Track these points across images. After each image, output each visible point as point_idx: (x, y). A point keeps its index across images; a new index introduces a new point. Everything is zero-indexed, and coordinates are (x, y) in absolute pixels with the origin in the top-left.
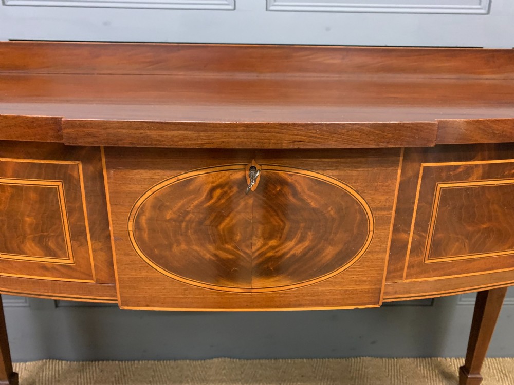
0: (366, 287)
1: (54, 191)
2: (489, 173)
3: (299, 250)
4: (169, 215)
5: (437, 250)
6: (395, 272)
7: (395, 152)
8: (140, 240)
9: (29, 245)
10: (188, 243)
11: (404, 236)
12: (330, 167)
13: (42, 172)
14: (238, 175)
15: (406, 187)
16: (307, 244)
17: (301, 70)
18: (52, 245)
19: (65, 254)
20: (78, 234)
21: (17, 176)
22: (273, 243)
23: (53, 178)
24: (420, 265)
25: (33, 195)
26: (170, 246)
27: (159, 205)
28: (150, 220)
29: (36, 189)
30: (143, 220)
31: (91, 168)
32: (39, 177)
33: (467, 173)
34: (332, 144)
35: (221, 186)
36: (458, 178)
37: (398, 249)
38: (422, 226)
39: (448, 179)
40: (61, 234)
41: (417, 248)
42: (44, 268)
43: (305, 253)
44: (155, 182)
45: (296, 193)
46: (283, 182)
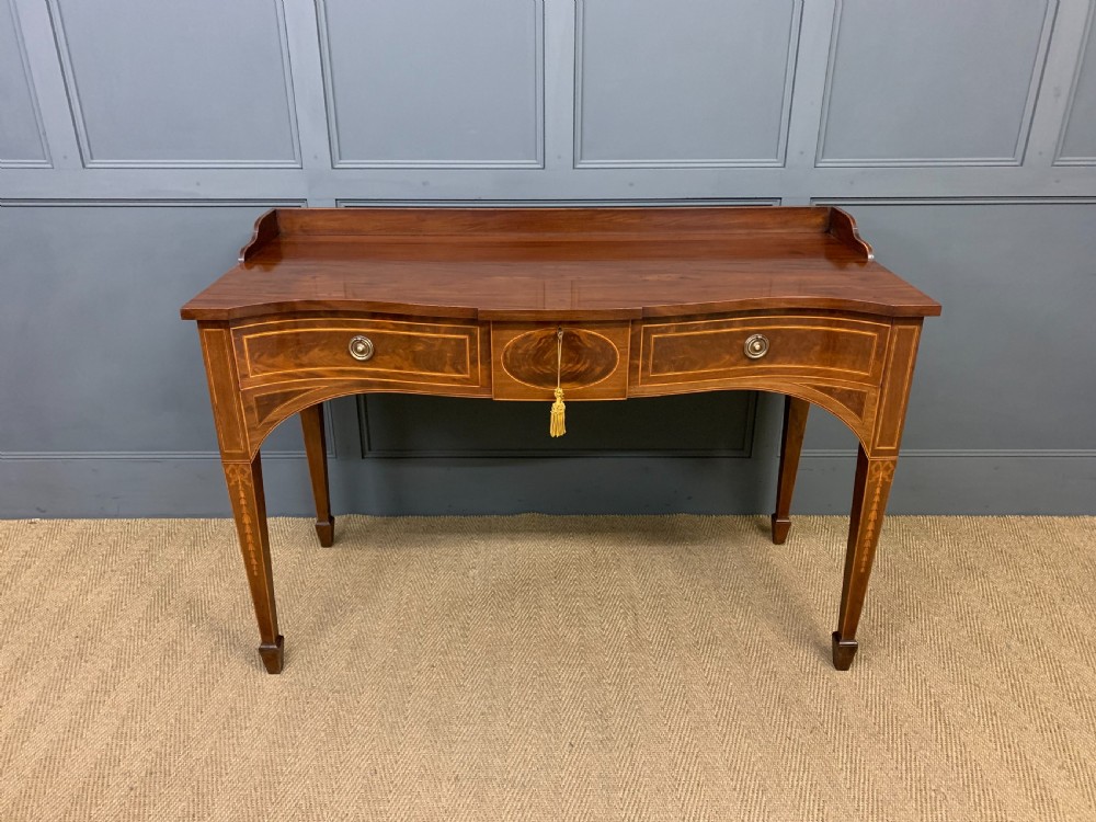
0: (618, 388)
1: (464, 340)
2: (679, 329)
3: (583, 369)
4: (520, 351)
5: (656, 369)
6: (633, 382)
7: (628, 321)
8: (506, 364)
9: (447, 368)
10: (529, 365)
11: (636, 362)
12: (598, 328)
13: (459, 331)
14: (553, 332)
15: (635, 338)
16: (587, 365)
17: (604, 229)
18: (459, 367)
19: (466, 373)
20: (473, 362)
21: (446, 333)
22: (570, 365)
23: (464, 334)
24: (648, 377)
25: (453, 343)
26: (520, 367)
27: (516, 346)
28: (511, 354)
29: (455, 339)
30: (508, 353)
31: (483, 329)
32: (457, 334)
33: (666, 330)
35: (545, 337)
36: (662, 332)
37: (633, 369)
38: (646, 357)
39: (657, 333)
40: (465, 362)
41: (645, 368)
43: (586, 370)
44: (516, 335)
45: (580, 340)
46: (575, 335)
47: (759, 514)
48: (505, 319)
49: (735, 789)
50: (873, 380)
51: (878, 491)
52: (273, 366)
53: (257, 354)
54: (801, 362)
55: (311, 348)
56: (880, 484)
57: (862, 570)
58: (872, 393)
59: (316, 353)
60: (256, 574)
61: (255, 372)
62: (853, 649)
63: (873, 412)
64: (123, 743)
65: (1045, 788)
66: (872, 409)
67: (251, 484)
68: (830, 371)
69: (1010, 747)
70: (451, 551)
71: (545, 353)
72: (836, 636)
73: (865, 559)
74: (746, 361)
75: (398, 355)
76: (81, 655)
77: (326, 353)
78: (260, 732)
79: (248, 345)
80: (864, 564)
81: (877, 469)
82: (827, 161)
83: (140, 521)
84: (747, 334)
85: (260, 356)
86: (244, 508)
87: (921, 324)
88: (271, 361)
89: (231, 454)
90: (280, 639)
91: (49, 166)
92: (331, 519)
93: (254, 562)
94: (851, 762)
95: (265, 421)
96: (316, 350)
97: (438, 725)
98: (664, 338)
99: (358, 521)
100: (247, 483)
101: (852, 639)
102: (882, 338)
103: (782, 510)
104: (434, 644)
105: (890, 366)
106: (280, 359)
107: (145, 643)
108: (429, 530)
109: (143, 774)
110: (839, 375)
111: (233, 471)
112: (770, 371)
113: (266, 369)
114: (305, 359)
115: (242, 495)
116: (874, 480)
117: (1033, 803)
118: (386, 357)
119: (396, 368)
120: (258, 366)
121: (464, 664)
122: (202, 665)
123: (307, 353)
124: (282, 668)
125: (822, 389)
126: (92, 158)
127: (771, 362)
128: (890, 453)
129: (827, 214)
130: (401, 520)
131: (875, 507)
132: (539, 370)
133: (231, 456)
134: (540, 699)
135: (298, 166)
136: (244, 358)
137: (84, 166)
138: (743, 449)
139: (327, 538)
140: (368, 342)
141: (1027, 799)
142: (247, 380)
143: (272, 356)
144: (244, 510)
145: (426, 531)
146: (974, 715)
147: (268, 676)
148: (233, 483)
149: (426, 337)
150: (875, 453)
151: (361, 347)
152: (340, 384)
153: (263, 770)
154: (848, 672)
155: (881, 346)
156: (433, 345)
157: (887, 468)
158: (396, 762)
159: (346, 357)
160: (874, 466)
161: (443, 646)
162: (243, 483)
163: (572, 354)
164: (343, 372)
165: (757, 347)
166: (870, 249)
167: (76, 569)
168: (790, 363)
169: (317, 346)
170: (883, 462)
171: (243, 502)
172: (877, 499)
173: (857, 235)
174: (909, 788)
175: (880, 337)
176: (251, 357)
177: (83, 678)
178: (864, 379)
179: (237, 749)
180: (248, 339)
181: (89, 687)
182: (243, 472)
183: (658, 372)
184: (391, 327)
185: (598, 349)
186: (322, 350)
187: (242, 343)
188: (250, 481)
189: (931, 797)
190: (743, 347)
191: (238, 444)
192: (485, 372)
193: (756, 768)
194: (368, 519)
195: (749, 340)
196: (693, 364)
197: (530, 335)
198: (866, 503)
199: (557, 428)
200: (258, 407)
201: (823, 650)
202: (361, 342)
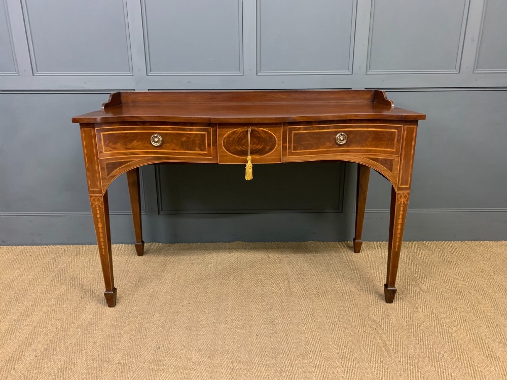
0: (277, 157)
1: (205, 134)
2: (305, 129)
3: (260, 147)
4: (231, 139)
5: (294, 149)
6: (284, 155)
7: (280, 124)
8: (224, 146)
9: (197, 148)
10: (235, 146)
11: (286, 144)
12: (266, 127)
13: (202, 130)
14: (246, 129)
15: (285, 133)
16: (262, 146)
18: (202, 148)
19: (205, 151)
20: (209, 145)
21: (196, 131)
22: (254, 146)
23: (205, 131)
24: (291, 152)
25: (200, 136)
26: (231, 147)
27: (229, 137)
28: (227, 141)
29: (200, 134)
30: (225, 140)
31: (214, 129)
32: (201, 131)
33: (299, 129)
34: (265, 122)
35: (242, 132)
36: (297, 130)
37: (284, 148)
38: (290, 142)
39: (295, 130)
40: (205, 145)
41: (290, 148)
42: (200, 154)
43: (262, 148)
44: (228, 131)
45: (259, 134)
46: (256, 131)
47: (347, 241)
48: (224, 122)
49: (338, 353)
50: (396, 153)
51: (402, 208)
52: (115, 149)
53: (107, 142)
54: (363, 146)
55: (133, 140)
56: (402, 205)
57: (397, 250)
58: (396, 159)
59: (135, 143)
60: (104, 253)
61: (106, 151)
62: (394, 291)
63: (397, 169)
64: (34, 337)
65: (492, 352)
66: (397, 167)
67: (103, 207)
68: (376, 150)
69: (474, 334)
70: (200, 257)
71: (242, 140)
72: (386, 286)
73: (397, 244)
74: (337, 146)
75: (174, 143)
76: (16, 300)
77: (140, 143)
78: (102, 331)
79: (103, 137)
80: (397, 246)
81: (401, 197)
82: (371, 72)
83: (51, 246)
84: (337, 133)
85: (109, 143)
86: (99, 219)
87: (417, 125)
88: (114, 146)
89: (94, 191)
90: (115, 290)
91: (17, 75)
92: (143, 242)
93: (103, 247)
94: (396, 341)
95: (110, 175)
96: (135, 141)
97: (191, 328)
98: (298, 133)
99: (156, 245)
100: (101, 206)
101: (394, 286)
102: (400, 132)
103: (358, 236)
104: (191, 294)
105: (404, 146)
106: (119, 145)
107: (48, 295)
108: (190, 249)
109: (43, 350)
110: (380, 152)
111: (94, 200)
112: (348, 151)
113: (112, 149)
114: (130, 146)
115: (98, 212)
116: (399, 203)
117: (487, 357)
118: (168, 145)
119: (173, 150)
120: (108, 148)
121: (205, 302)
122: (76, 304)
123: (131, 143)
124: (115, 305)
125: (373, 159)
126: (37, 71)
127: (348, 147)
128: (406, 189)
129: (372, 93)
130: (177, 245)
131: (401, 216)
132: (239, 148)
133: (94, 192)
134: (242, 316)
135: (131, 74)
136: (101, 143)
137: (33, 75)
138: (338, 209)
139: (140, 252)
140: (160, 137)
141: (484, 356)
142: (102, 154)
143: (115, 143)
144: (99, 220)
145: (188, 249)
146: (455, 321)
147: (108, 308)
148: (94, 206)
149: (187, 134)
150: (399, 189)
151: (156, 140)
152: (146, 158)
153: (103, 348)
154: (393, 304)
155: (399, 135)
156: (189, 138)
157: (405, 197)
158: (170, 344)
159: (149, 145)
160: (399, 196)
161: (195, 295)
162: (99, 206)
163: (255, 140)
164: (147, 153)
165: (342, 138)
166: (393, 102)
167: (19, 266)
168: (357, 147)
169: (136, 139)
170: (403, 193)
171: (98, 216)
172: (401, 212)
173: (386, 98)
174: (425, 352)
175: (398, 132)
176: (105, 142)
177: (17, 310)
178: (392, 153)
179: (90, 340)
180: (103, 135)
181: (19, 314)
182: (99, 200)
183: (296, 150)
184: (171, 129)
185: (267, 138)
186: (137, 142)
187: (101, 135)
188: (102, 205)
189: (436, 356)
190: (335, 140)
191: (96, 186)
192: (214, 151)
193: (349, 345)
194: (160, 245)
195: (338, 135)
196: (312, 147)
197: (235, 131)
198: (396, 215)
199: (249, 176)
200: (107, 168)
201: (380, 295)
202: (156, 137)
